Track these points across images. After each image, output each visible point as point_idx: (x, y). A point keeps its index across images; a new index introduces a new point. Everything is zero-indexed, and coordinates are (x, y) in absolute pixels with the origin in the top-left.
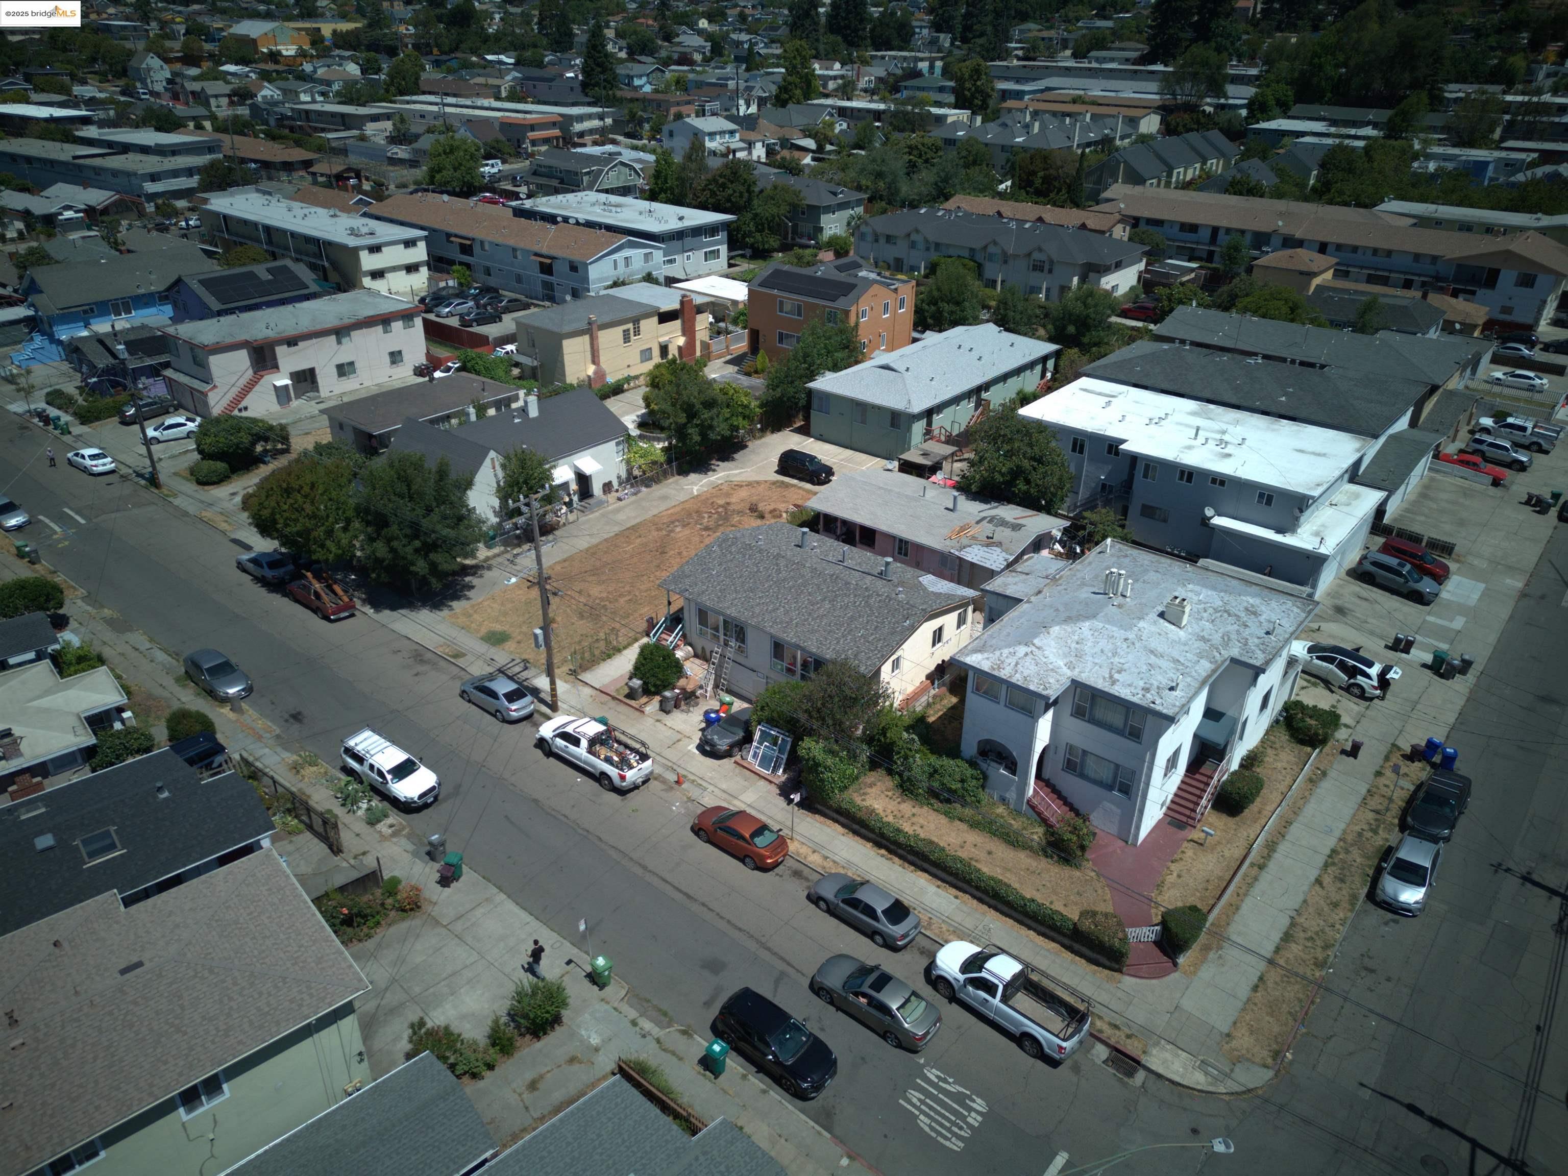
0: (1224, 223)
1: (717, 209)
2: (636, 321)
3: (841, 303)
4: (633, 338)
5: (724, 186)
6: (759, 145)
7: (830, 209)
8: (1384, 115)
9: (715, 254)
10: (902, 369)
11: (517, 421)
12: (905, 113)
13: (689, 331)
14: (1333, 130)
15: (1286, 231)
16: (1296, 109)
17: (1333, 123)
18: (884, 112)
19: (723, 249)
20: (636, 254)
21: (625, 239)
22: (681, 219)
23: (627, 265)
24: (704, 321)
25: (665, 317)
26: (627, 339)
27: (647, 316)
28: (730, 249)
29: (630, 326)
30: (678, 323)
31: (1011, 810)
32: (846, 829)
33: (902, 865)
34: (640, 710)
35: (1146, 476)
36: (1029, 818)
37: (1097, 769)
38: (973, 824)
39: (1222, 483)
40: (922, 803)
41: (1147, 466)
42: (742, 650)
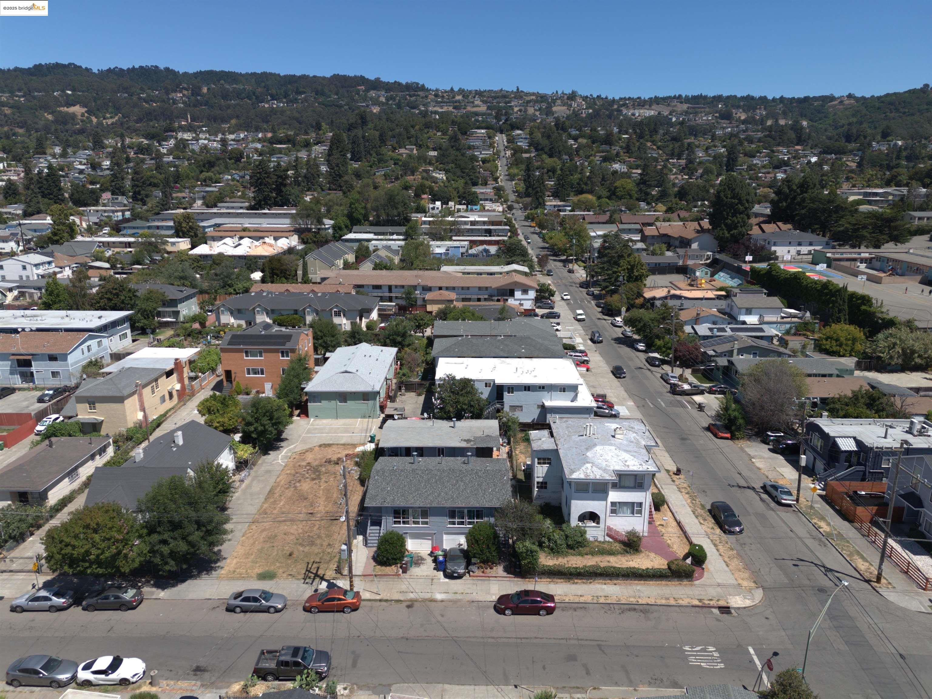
1: (114, 308)
2: (156, 380)
4: (156, 390)
6: (67, 269)
7: (182, 300)
9: (125, 336)
10: (354, 370)
11: (174, 449)
13: (181, 380)
14: (376, 237)
16: (355, 228)
18: (133, 243)
19: (128, 332)
20: (93, 343)
22: (100, 318)
23: (89, 351)
24: (187, 372)
25: (169, 374)
26: (153, 392)
27: (161, 376)
29: (154, 383)
30: (175, 376)
31: (600, 542)
32: (548, 580)
33: (584, 583)
34: (397, 575)
35: (509, 393)
36: (609, 542)
37: (625, 508)
38: (593, 554)
39: (543, 387)
40: (566, 555)
41: (509, 388)
42: (426, 523)
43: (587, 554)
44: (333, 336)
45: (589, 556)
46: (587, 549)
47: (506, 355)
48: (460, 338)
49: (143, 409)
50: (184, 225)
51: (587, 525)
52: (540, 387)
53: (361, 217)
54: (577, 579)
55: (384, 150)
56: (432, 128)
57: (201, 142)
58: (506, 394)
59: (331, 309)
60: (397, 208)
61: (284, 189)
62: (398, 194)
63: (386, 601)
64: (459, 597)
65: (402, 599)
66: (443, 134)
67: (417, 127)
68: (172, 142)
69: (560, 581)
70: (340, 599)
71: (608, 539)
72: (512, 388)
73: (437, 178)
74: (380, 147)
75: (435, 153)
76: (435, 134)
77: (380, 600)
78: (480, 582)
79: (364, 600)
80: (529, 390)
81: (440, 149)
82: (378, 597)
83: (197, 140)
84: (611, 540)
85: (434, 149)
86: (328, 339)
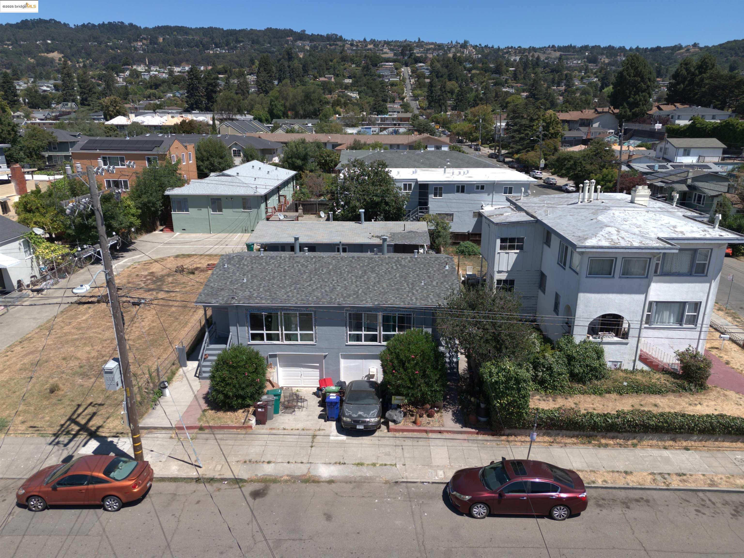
3: (157, 151)
10: (234, 174)
13: (22, 191)
15: (332, 141)
16: (275, 121)
31: (626, 371)
32: (547, 438)
33: (621, 446)
34: (246, 427)
35: (435, 195)
36: (642, 371)
37: (666, 314)
38: (620, 391)
39: (483, 187)
40: (571, 393)
41: (436, 189)
42: (309, 338)
43: (609, 392)
44: (222, 158)
45: (614, 396)
46: (609, 384)
50: (111, 109)
51: (605, 340)
52: (478, 187)
53: (281, 114)
54: (604, 437)
55: (306, 79)
56: (348, 61)
57: (152, 73)
58: (431, 197)
59: (230, 148)
60: (313, 105)
61: (214, 95)
63: (212, 480)
64: (366, 472)
65: (245, 476)
66: (357, 66)
67: (335, 60)
68: (127, 73)
69: (569, 440)
70: (99, 481)
71: (640, 366)
72: (441, 189)
73: (351, 97)
74: (303, 76)
75: (350, 81)
76: (350, 66)
77: (198, 480)
78: (409, 442)
79: (162, 479)
80: (463, 191)
81: (354, 77)
82: (193, 474)
83: (149, 72)
84: (646, 368)
85: (349, 78)
86: (216, 161)
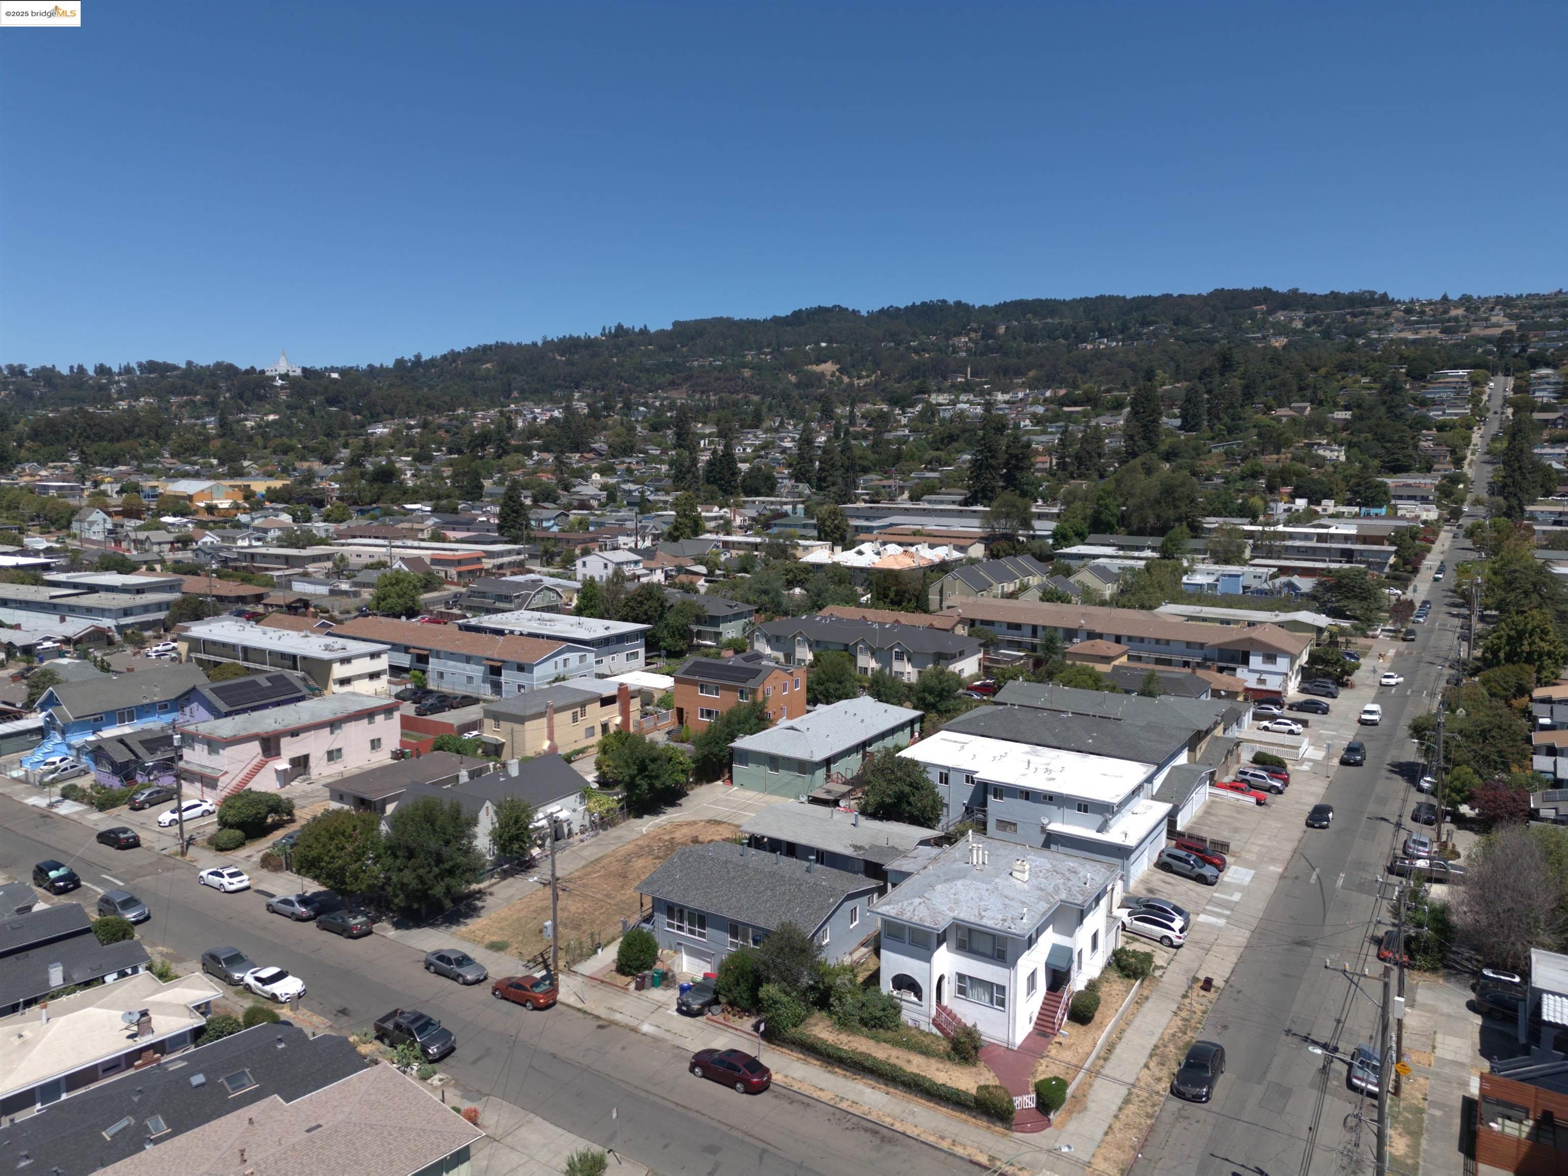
0: (1040, 622)
1: (635, 621)
2: (583, 705)
3: (750, 684)
4: (580, 718)
5: (641, 603)
6: (659, 572)
7: (727, 619)
8: (1158, 541)
9: (636, 655)
10: (804, 729)
11: (502, 779)
12: (779, 545)
13: (625, 712)
14: (1121, 553)
15: (1088, 627)
16: (1092, 538)
17: (1121, 548)
18: (760, 544)
19: (642, 651)
20: (573, 657)
21: (564, 645)
22: (607, 628)
23: (565, 665)
24: (635, 705)
25: (606, 701)
26: (575, 720)
27: (592, 701)
28: (647, 652)
29: (579, 709)
30: (616, 706)
31: (922, 1032)
32: (801, 1056)
33: (845, 1076)
34: (625, 988)
35: (995, 797)
36: (935, 1035)
37: (981, 990)
38: (896, 1043)
39: (1051, 798)
40: (852, 1031)
41: (995, 790)
42: (702, 935)
43: (885, 1041)
45: (885, 1045)
46: (890, 1034)
47: (1055, 744)
48: (1001, 707)
49: (551, 737)
50: (828, 523)
51: (904, 997)
52: (1045, 797)
53: (1114, 521)
54: (839, 1067)
55: (1248, 411)
56: (1354, 371)
57: (959, 406)
58: (991, 798)
61: (1018, 475)
62: (1183, 484)
63: (585, 1012)
64: (668, 1036)
65: (603, 1016)
66: (1375, 381)
67: (1323, 371)
68: (919, 407)
69: (815, 1062)
70: (526, 990)
71: (935, 1030)
72: (1001, 791)
73: (1324, 458)
74: (1242, 406)
75: (1347, 415)
76: (1357, 381)
77: (579, 1010)
78: (711, 1029)
79: (562, 1003)
80: (1027, 798)
81: (1359, 406)
82: (580, 1005)
84: (939, 1034)
85: (1346, 408)
